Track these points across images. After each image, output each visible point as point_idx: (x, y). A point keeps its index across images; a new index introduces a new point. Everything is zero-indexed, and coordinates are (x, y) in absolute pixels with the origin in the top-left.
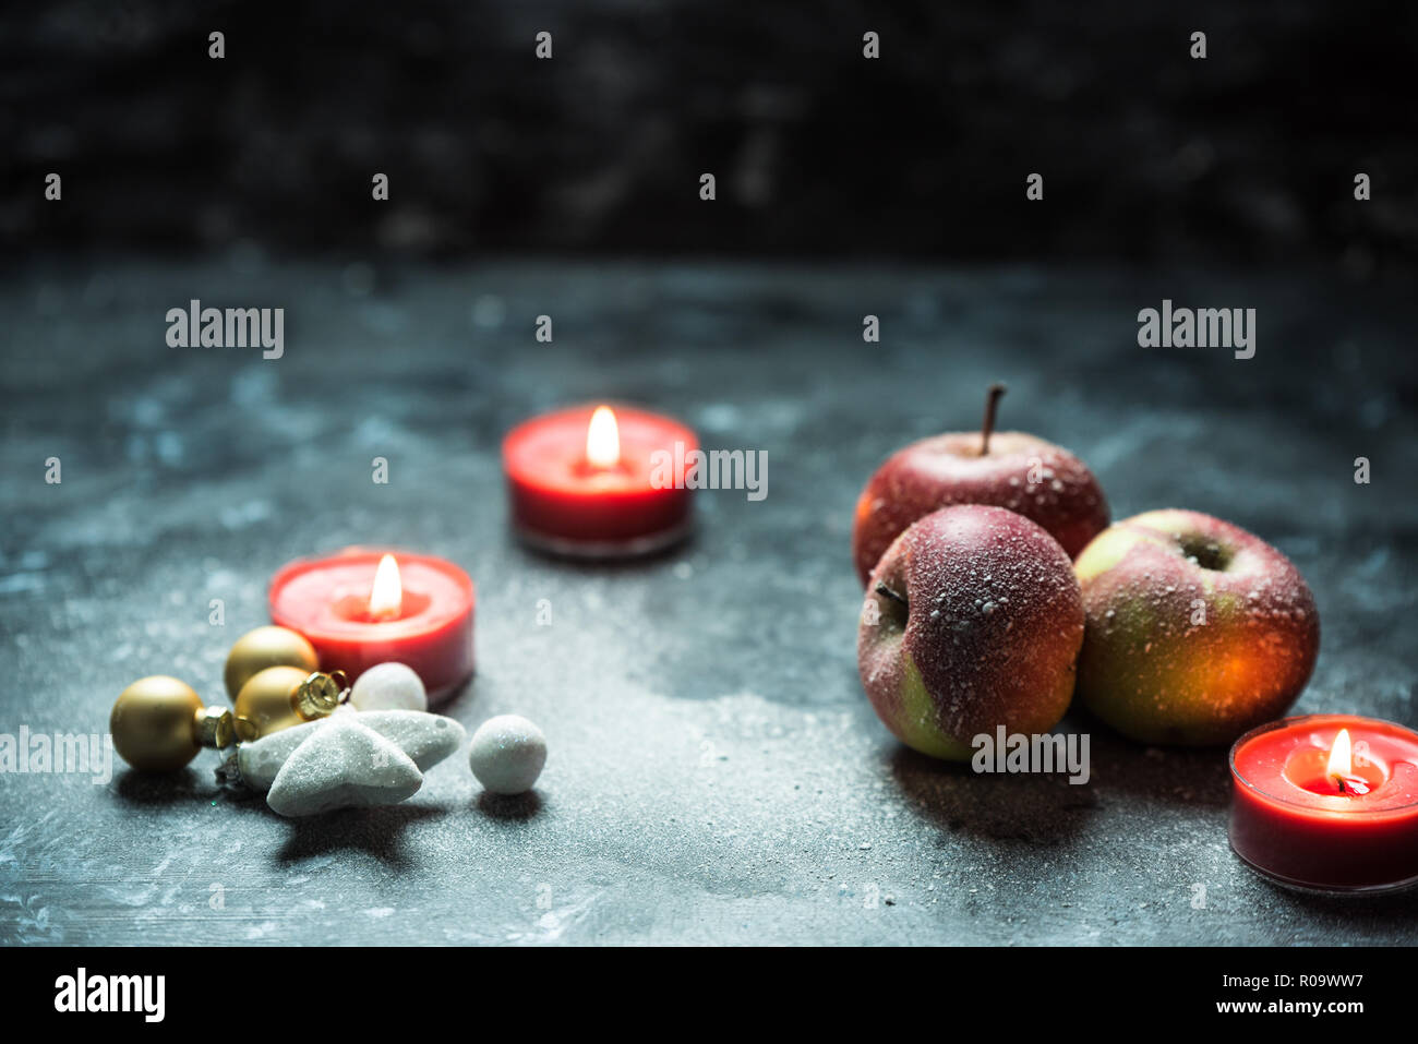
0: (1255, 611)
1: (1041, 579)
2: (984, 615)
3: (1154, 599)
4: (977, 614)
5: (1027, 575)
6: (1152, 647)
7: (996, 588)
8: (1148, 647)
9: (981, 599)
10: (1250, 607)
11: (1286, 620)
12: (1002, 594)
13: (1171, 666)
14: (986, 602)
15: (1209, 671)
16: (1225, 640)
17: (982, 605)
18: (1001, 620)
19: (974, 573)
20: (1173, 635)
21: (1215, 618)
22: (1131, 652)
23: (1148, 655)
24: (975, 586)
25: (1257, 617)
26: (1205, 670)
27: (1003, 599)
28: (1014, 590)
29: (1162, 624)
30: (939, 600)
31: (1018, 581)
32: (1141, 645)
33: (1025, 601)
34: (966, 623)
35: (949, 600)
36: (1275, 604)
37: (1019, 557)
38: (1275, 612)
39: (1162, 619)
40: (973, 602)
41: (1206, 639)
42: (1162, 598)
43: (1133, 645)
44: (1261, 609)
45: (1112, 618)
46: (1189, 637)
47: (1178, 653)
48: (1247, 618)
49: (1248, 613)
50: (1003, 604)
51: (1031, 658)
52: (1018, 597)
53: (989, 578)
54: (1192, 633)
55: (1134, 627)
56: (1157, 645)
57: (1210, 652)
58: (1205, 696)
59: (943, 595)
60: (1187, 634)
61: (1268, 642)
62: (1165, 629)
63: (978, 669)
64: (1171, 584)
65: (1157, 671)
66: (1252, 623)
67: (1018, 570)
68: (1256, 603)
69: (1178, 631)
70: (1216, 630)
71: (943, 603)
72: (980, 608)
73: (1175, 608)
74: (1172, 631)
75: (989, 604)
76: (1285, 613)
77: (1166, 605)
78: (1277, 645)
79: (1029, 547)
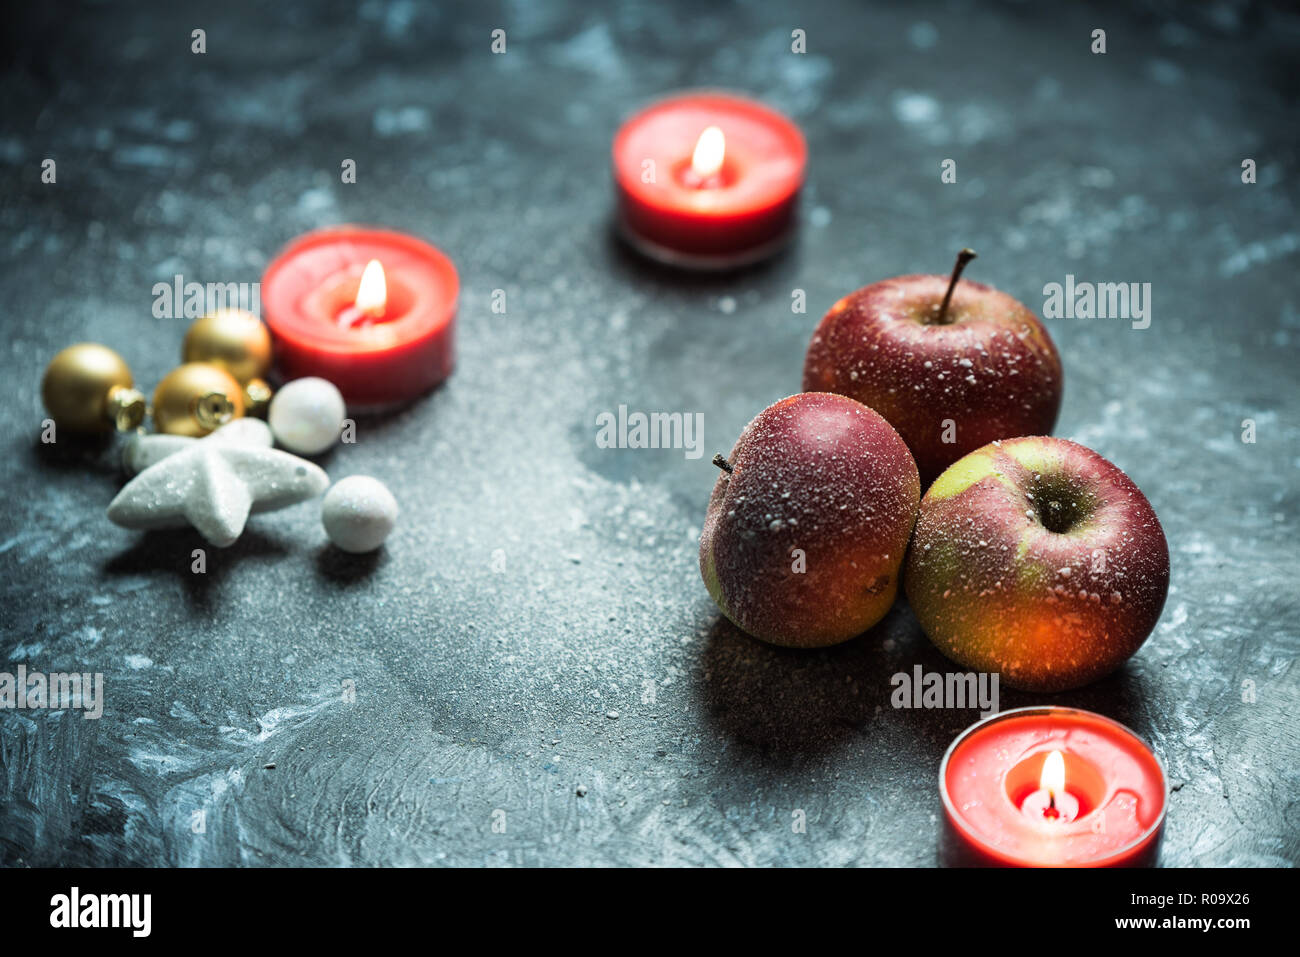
0: (1060, 588)
1: (843, 507)
2: (770, 532)
3: (964, 549)
4: (764, 528)
5: (828, 500)
6: (950, 594)
7: (790, 508)
8: (946, 593)
9: (773, 515)
10: (1054, 583)
11: (1093, 603)
12: (794, 515)
13: (962, 619)
14: (775, 519)
15: (997, 634)
16: (1018, 611)
17: (771, 521)
18: (785, 541)
19: (775, 486)
20: (970, 590)
21: (1013, 586)
22: (933, 591)
23: (946, 600)
24: (771, 499)
25: (1059, 596)
26: (993, 632)
27: (793, 521)
28: (808, 514)
29: (963, 576)
30: (739, 502)
31: (816, 505)
32: (942, 589)
33: (816, 528)
34: (752, 533)
35: (745, 505)
36: (1087, 583)
37: (830, 478)
38: (1084, 592)
39: (964, 572)
40: (764, 515)
41: (999, 604)
42: (971, 550)
43: (936, 586)
44: (1067, 588)
45: (928, 552)
46: (984, 596)
47: (971, 608)
48: (1047, 594)
49: (1049, 589)
50: (790, 525)
51: (811, 582)
52: (810, 522)
53: (787, 495)
54: (988, 594)
55: (941, 570)
56: (954, 594)
57: (1001, 617)
58: (992, 654)
59: (742, 498)
60: (983, 594)
61: (1065, 621)
62: (965, 582)
63: (756, 579)
64: (986, 540)
65: (951, 618)
66: (1050, 600)
67: (820, 493)
68: (1064, 580)
69: (975, 588)
70: (1010, 598)
71: (741, 506)
72: (768, 523)
73: (980, 564)
74: (969, 586)
75: (776, 522)
76: (1095, 596)
77: (973, 558)
78: (1074, 625)
79: (847, 469)
